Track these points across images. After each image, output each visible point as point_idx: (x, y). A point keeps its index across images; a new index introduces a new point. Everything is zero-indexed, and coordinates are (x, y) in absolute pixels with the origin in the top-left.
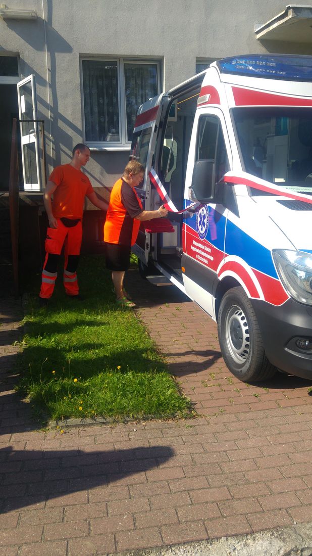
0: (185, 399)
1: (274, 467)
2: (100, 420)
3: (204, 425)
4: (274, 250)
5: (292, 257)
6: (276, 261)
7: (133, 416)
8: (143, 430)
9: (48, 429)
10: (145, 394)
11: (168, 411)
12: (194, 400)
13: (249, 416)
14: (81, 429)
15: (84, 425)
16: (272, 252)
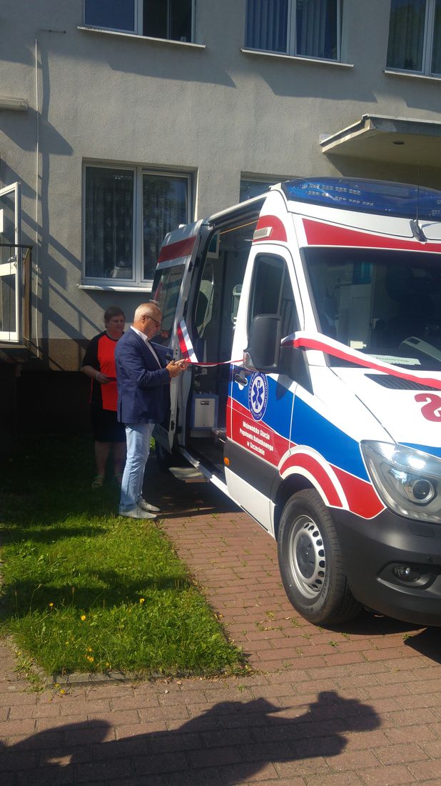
0: (235, 648)
1: (366, 749)
2: (116, 675)
3: (263, 685)
4: (363, 442)
5: (388, 453)
6: (367, 456)
7: (163, 672)
8: (177, 691)
9: (42, 688)
10: (179, 640)
11: (212, 665)
12: (247, 649)
13: (325, 672)
14: (89, 688)
15: (93, 684)
16: (360, 444)
